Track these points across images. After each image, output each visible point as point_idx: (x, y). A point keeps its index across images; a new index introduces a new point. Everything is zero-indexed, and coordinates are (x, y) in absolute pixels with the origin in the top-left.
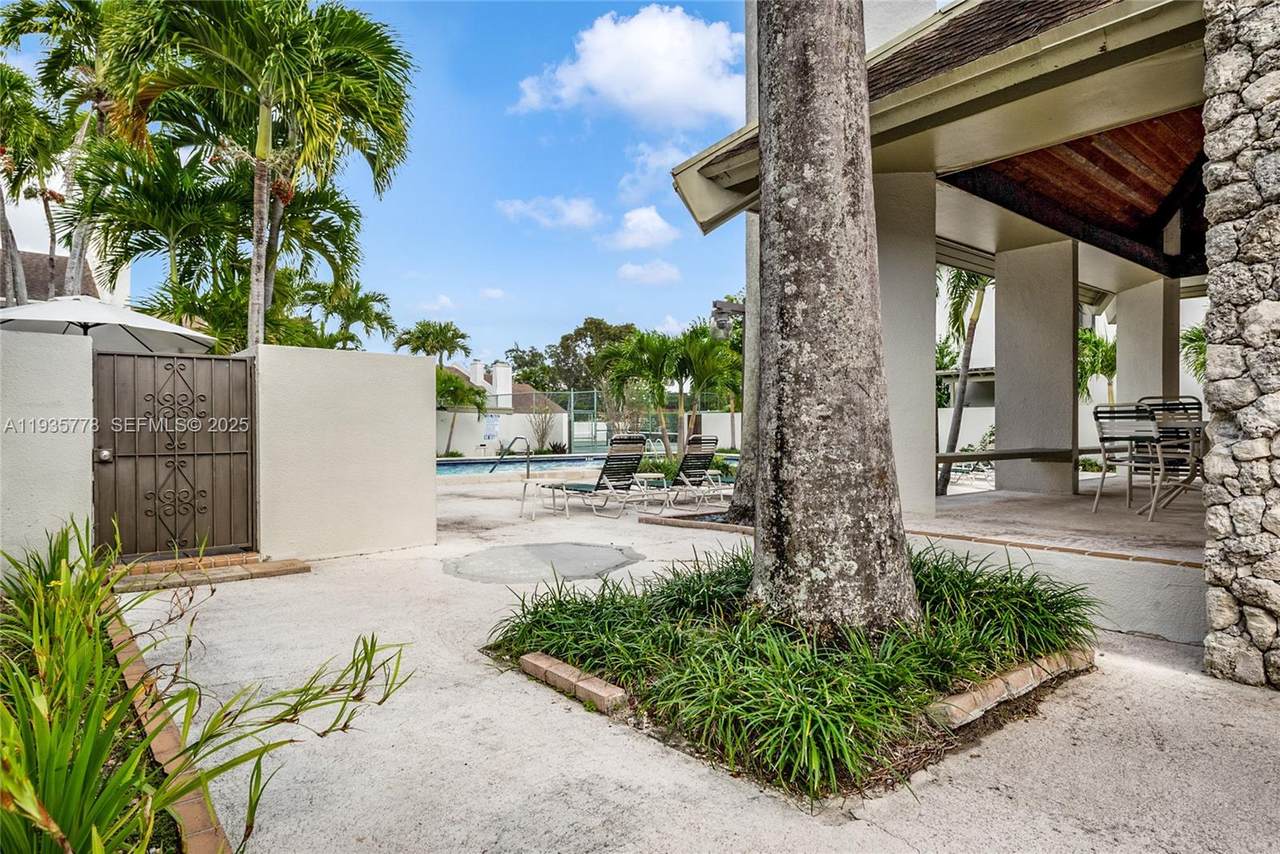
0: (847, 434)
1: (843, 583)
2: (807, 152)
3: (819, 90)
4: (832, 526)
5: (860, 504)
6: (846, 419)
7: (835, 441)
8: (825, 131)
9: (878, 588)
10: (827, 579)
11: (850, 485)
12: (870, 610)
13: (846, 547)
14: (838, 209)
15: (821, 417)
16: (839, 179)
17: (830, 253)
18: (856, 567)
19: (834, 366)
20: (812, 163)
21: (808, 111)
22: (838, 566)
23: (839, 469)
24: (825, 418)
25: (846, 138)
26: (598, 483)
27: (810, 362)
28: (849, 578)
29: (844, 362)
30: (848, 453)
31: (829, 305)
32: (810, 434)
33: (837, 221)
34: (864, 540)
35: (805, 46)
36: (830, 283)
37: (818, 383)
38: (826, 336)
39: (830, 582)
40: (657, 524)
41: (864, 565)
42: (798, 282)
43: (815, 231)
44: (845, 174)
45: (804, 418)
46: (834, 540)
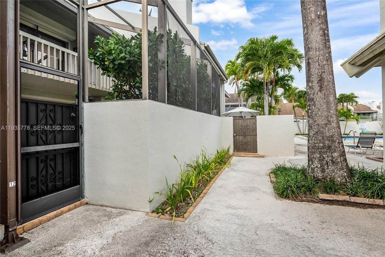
0: (319, 138)
1: (317, 169)
2: (310, 80)
3: (311, 67)
4: (315, 157)
5: (321, 153)
6: (319, 135)
7: (316, 139)
8: (313, 75)
9: (326, 171)
10: (314, 167)
11: (319, 149)
12: (323, 175)
13: (318, 161)
14: (316, 91)
15: (313, 134)
16: (316, 84)
17: (315, 100)
18: (320, 166)
19: (316, 124)
20: (311, 82)
21: (310, 72)
22: (316, 165)
23: (317, 145)
24: (314, 134)
25: (318, 75)
26: (357, 146)
27: (311, 123)
28: (318, 168)
29: (318, 123)
30: (319, 142)
31: (315, 111)
32: (311, 137)
33: (316, 93)
34: (322, 160)
35: (309, 59)
36: (315, 106)
37: (313, 127)
38: (314, 117)
39: (314, 168)
40: (371, 159)
41: (322, 166)
42: (309, 106)
43: (311, 96)
44: (318, 83)
45: (311, 134)
46: (315, 159)
